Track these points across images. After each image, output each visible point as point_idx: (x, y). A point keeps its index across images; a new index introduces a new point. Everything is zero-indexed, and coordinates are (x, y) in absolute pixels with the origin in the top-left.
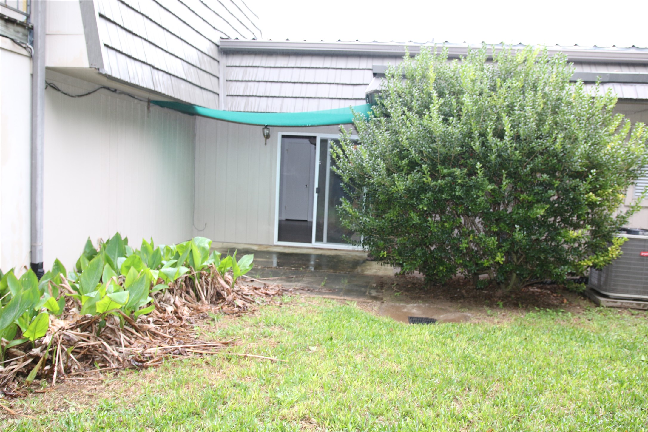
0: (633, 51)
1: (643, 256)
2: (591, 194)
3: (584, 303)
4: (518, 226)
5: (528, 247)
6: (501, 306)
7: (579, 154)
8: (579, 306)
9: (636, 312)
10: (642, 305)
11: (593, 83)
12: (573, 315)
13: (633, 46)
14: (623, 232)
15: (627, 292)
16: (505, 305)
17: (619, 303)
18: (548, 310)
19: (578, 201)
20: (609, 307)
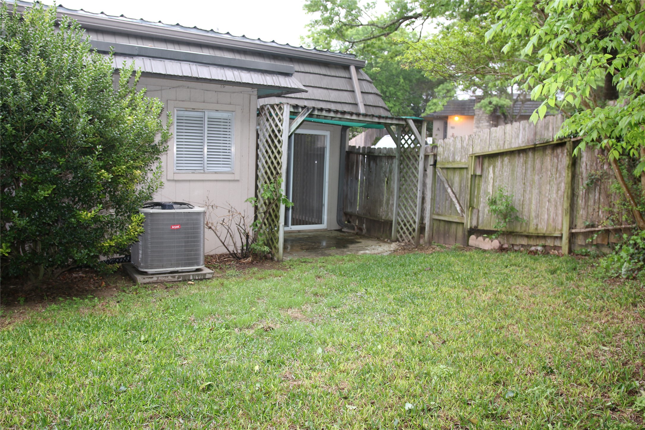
0: (178, 29)
1: (174, 229)
2: (103, 171)
3: (121, 283)
4: (16, 212)
5: (38, 233)
6: (22, 302)
7: (80, 128)
8: (116, 287)
9: (171, 285)
10: (176, 277)
11: (105, 53)
12: (99, 300)
13: (178, 24)
14: (157, 207)
15: (163, 267)
16: (26, 301)
17: (155, 279)
18: (74, 298)
19: (90, 179)
20: (145, 284)
